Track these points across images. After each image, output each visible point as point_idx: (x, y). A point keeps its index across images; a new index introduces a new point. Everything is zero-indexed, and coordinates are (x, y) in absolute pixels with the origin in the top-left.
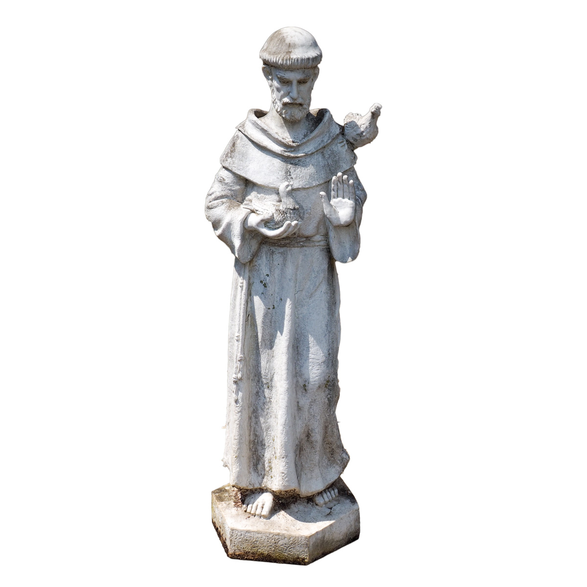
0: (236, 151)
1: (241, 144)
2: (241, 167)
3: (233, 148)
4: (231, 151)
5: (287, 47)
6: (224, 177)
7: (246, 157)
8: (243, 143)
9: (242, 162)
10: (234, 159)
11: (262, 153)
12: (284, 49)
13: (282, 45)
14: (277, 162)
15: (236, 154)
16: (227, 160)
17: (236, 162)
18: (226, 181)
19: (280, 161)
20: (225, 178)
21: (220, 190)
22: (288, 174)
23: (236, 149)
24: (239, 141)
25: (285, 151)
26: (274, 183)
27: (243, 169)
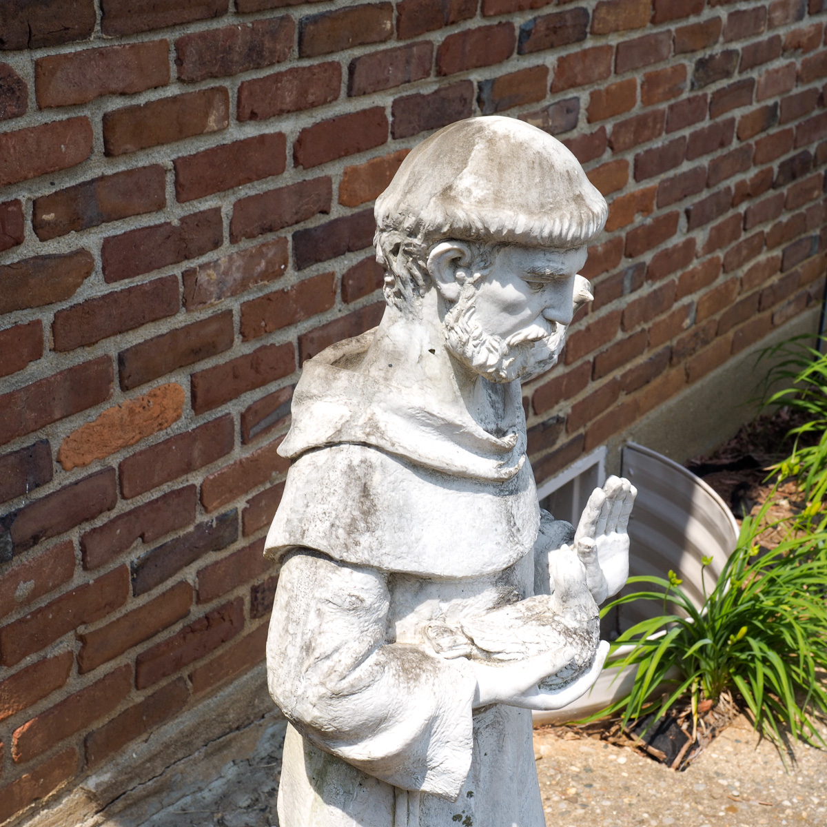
0: (379, 507)
1: (385, 483)
2: (404, 549)
3: (368, 503)
4: (363, 513)
5: (566, 183)
6: (356, 593)
7: (408, 516)
8: (392, 478)
9: (401, 534)
10: (378, 533)
11: (446, 491)
12: (562, 191)
13: (552, 181)
14: (486, 502)
15: (382, 516)
16: (357, 544)
17: (387, 538)
18: (368, 602)
19: (491, 496)
20: (363, 595)
21: (356, 633)
22: (512, 524)
23: (376, 502)
24: (377, 478)
25: (501, 466)
26: (494, 560)
27: (408, 553)
